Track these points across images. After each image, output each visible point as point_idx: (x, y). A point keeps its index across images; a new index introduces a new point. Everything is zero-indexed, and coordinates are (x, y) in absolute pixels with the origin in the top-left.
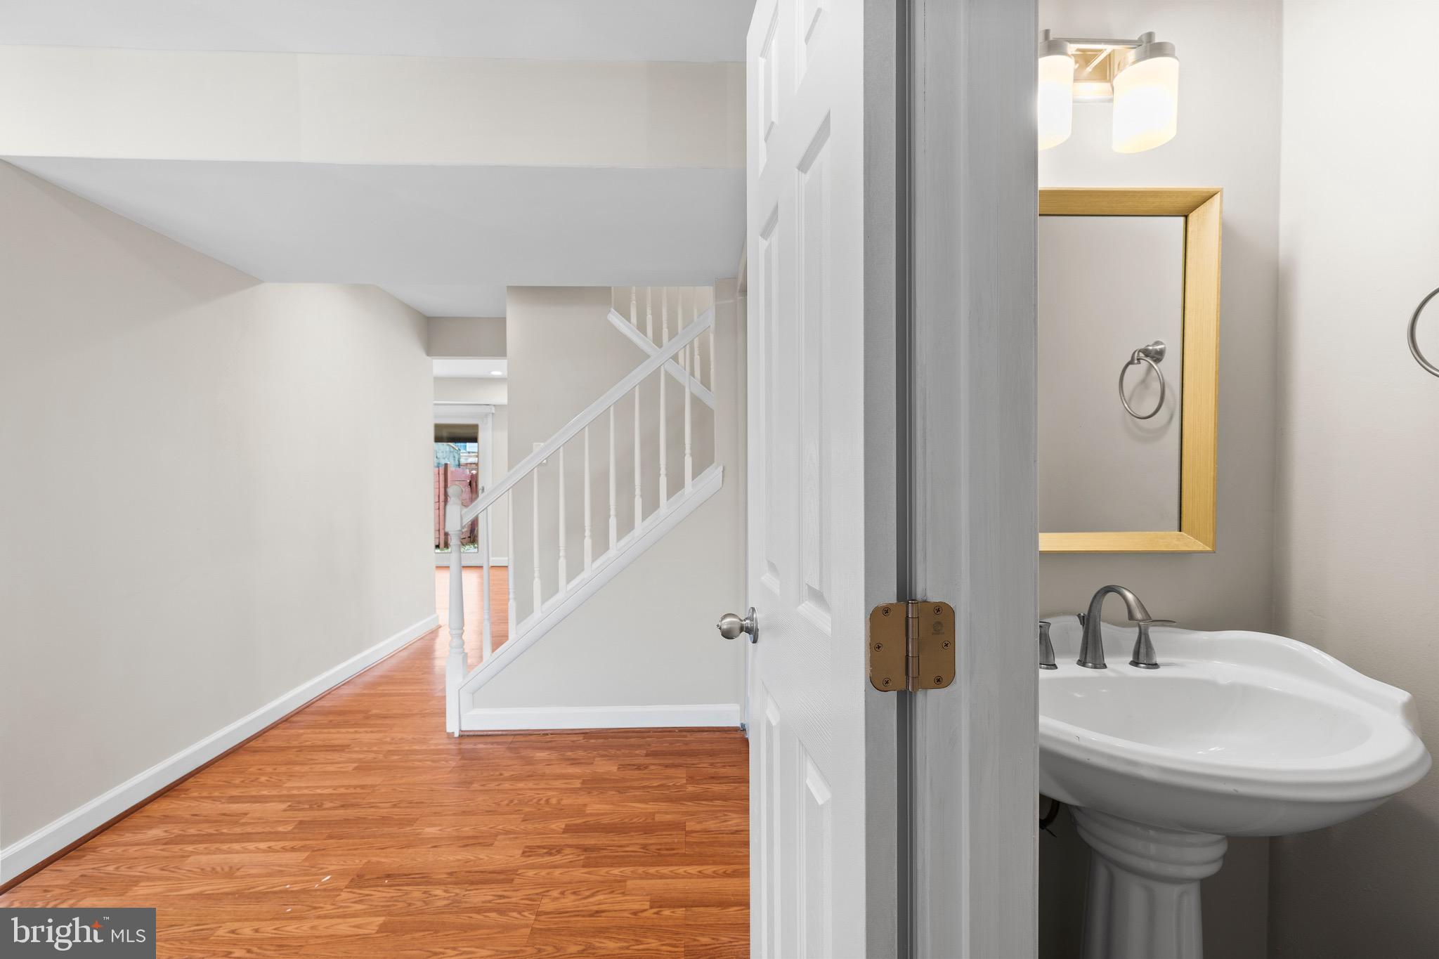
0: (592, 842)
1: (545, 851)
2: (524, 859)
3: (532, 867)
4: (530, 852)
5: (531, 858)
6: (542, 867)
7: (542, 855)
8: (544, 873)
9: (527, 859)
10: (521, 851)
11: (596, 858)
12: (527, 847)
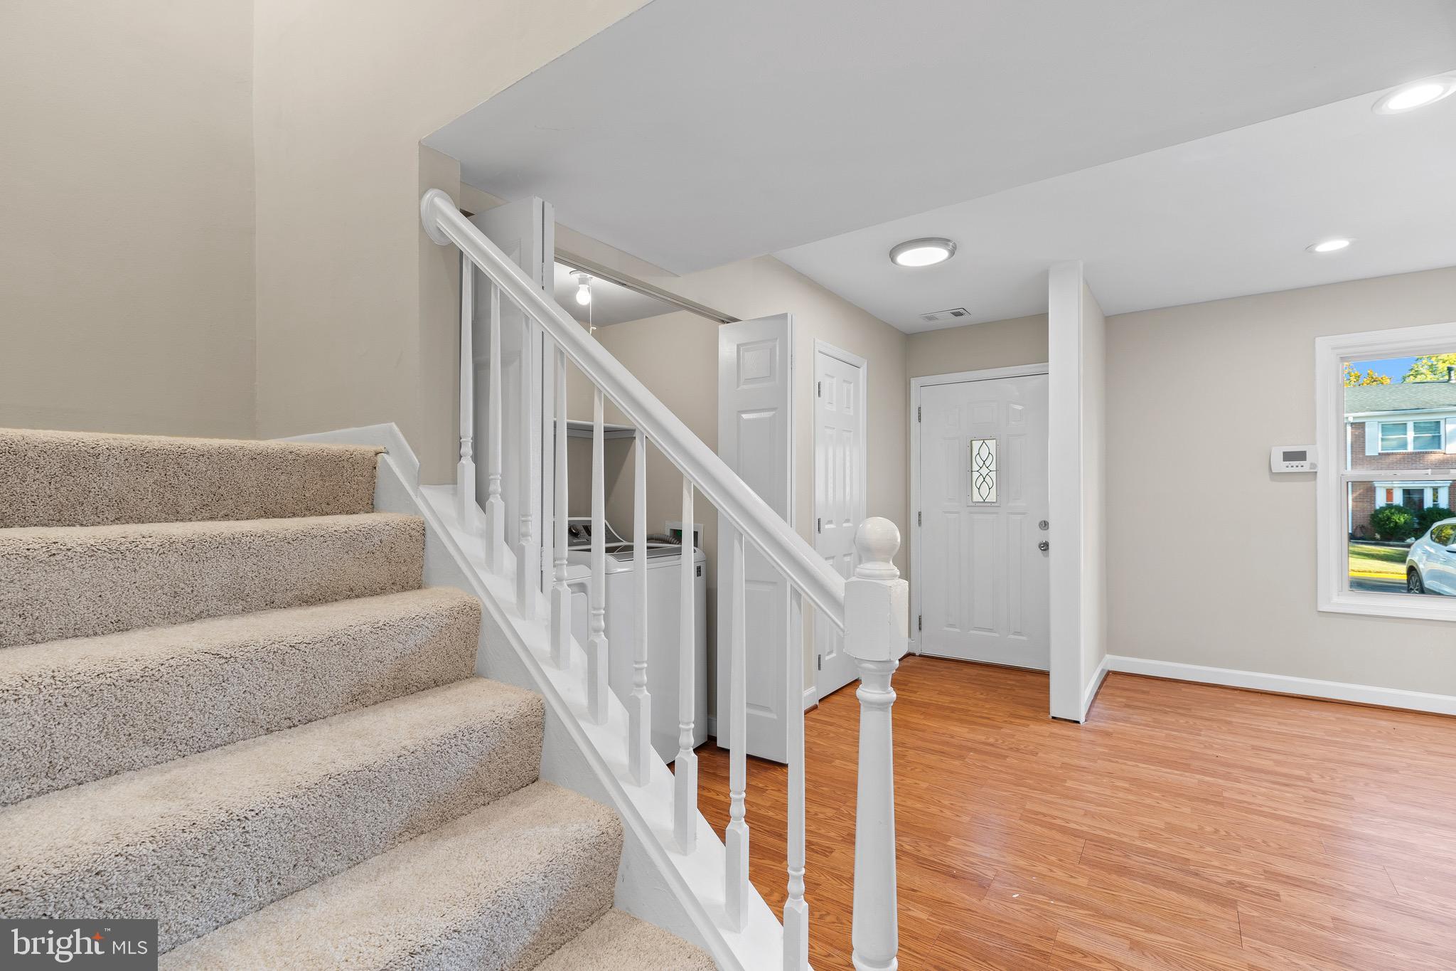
0: (771, 840)
1: (813, 847)
2: (834, 847)
3: (829, 838)
4: (826, 851)
5: (827, 845)
6: (821, 836)
7: (817, 844)
8: (822, 831)
9: (831, 846)
10: (833, 854)
11: (777, 827)
12: (826, 856)
